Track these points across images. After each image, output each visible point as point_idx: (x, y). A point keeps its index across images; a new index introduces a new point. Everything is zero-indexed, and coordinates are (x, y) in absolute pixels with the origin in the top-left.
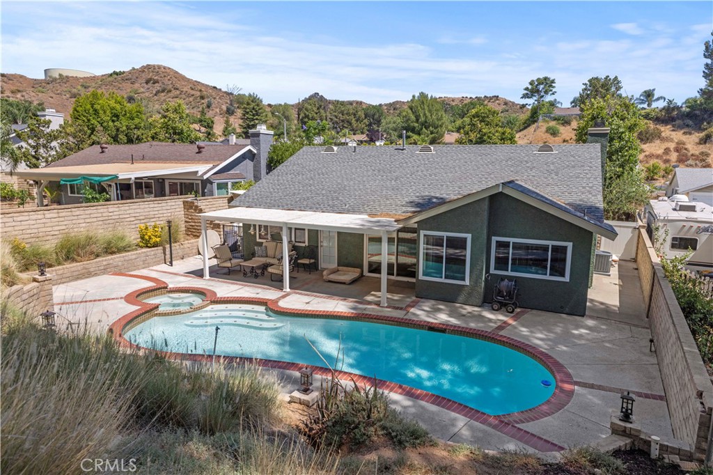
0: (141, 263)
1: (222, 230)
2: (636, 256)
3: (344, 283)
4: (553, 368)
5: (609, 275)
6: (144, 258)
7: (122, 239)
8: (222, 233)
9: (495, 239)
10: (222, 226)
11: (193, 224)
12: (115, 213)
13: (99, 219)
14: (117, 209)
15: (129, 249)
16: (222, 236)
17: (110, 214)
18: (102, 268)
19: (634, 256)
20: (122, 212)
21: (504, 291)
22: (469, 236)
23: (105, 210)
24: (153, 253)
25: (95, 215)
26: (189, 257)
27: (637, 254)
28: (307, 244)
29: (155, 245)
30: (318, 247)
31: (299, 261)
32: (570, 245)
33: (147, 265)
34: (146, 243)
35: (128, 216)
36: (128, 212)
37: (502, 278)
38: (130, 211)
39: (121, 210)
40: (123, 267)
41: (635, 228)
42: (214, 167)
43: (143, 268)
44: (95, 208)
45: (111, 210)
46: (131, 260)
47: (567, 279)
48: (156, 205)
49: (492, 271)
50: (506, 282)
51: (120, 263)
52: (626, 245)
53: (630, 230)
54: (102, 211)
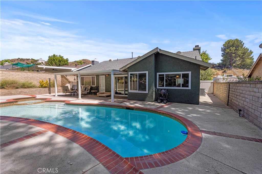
0: (38, 92)
1: (71, 83)
2: (213, 92)
3: (104, 97)
4: (185, 123)
5: (205, 96)
6: (39, 91)
7: (31, 83)
8: (71, 84)
9: (158, 74)
10: (71, 82)
11: (64, 82)
12: (30, 76)
13: (22, 77)
14: (31, 74)
15: (33, 87)
16: (71, 86)
17: (28, 76)
18: (18, 92)
19: (212, 92)
20: (34, 76)
21: (162, 94)
22: (147, 72)
23: (26, 74)
24: (43, 89)
25: (21, 75)
26: (60, 92)
27: (213, 91)
28: (96, 86)
29: (45, 87)
30: (99, 86)
31: (92, 91)
32: (190, 73)
33: (40, 94)
34: (42, 86)
35: (36, 77)
36: (36, 76)
37: (162, 89)
38: (38, 76)
39: (33, 75)
40: (29, 93)
41: (212, 82)
42: (78, 69)
43: (39, 94)
44: (21, 72)
45: (28, 74)
46: (33, 91)
47: (190, 88)
48: (49, 75)
49: (158, 87)
50: (163, 91)
51: (27, 92)
52: (209, 88)
53: (210, 83)
54: (24, 74)
